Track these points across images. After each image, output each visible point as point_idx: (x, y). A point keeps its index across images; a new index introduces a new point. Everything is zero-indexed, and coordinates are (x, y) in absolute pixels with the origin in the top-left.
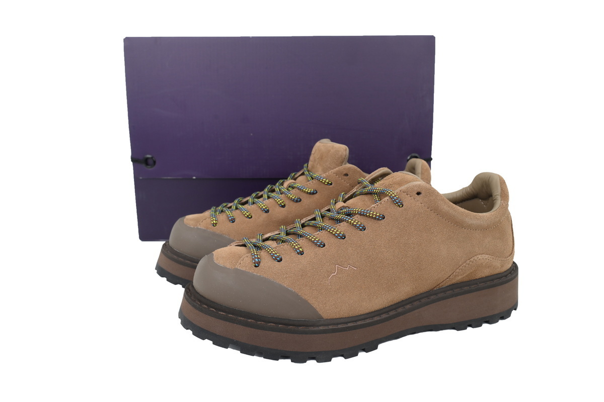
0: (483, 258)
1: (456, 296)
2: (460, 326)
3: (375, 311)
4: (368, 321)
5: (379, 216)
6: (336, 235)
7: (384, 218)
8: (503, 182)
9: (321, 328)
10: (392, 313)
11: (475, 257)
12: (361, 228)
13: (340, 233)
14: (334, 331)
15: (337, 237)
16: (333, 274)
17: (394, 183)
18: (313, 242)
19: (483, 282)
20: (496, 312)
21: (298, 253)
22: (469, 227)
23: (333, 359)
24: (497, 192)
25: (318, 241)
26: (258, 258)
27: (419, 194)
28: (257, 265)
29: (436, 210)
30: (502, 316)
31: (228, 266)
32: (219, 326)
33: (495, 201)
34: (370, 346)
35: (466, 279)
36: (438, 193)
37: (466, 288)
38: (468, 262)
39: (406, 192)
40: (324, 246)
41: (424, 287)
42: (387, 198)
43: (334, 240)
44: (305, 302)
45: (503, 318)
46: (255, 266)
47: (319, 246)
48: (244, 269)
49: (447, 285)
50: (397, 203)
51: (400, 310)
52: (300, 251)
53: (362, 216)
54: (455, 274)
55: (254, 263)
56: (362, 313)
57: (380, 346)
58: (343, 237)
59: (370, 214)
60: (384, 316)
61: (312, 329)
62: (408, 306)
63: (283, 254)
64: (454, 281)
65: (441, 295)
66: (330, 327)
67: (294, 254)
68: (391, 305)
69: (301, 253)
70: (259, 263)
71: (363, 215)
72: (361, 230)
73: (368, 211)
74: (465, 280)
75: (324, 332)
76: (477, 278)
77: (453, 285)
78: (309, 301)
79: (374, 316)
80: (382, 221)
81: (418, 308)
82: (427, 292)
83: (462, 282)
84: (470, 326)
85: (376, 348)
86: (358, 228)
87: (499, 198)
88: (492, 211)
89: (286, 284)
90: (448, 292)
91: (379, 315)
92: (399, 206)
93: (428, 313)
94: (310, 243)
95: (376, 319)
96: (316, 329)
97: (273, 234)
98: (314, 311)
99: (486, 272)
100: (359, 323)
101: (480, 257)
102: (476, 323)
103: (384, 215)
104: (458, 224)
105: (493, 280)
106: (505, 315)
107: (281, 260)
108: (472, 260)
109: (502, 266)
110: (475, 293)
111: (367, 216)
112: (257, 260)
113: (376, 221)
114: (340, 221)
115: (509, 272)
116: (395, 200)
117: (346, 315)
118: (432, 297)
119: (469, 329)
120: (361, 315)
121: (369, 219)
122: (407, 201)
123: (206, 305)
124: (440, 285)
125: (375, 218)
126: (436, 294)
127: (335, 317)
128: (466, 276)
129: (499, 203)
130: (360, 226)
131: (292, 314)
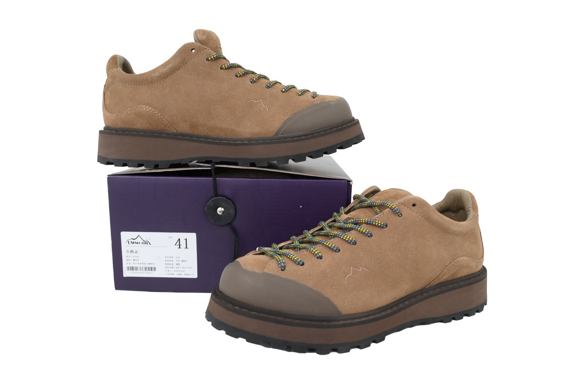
0: (464, 260)
1: (443, 293)
2: (445, 319)
3: (381, 307)
4: (377, 316)
5: (383, 224)
6: (349, 241)
7: (387, 226)
8: (473, 197)
9: (341, 322)
10: (395, 309)
11: (458, 259)
12: (369, 235)
13: (352, 240)
14: (352, 325)
15: (349, 243)
16: (349, 275)
17: (390, 197)
18: (330, 248)
19: (463, 281)
20: (473, 306)
21: (318, 258)
22: (453, 233)
23: (352, 350)
24: (469, 205)
25: (334, 247)
26: (284, 263)
27: (414, 205)
28: (283, 269)
29: (428, 219)
30: (477, 310)
31: (257, 271)
32: (252, 325)
33: (468, 213)
34: (379, 339)
35: (451, 278)
36: (429, 204)
37: (450, 286)
38: (453, 263)
39: (404, 204)
40: (339, 251)
41: (418, 286)
42: (388, 210)
43: (347, 245)
44: (328, 300)
45: (478, 311)
46: (282, 270)
47: (335, 251)
48: (272, 273)
49: (436, 283)
50: (397, 213)
51: (401, 305)
52: (320, 256)
53: (368, 225)
54: (442, 273)
55: (281, 267)
56: (372, 308)
57: (387, 337)
58: (355, 243)
59: (376, 223)
60: (389, 311)
61: (334, 323)
62: (407, 303)
63: (304, 259)
64: (441, 280)
65: (431, 292)
66: (349, 321)
67: (314, 259)
68: (394, 302)
69: (321, 258)
70: (284, 267)
71: (370, 224)
72: (369, 237)
73: (373, 220)
74: (449, 279)
75: (345, 325)
76: (458, 277)
77: (440, 283)
78: (331, 299)
79: (381, 312)
80: (386, 229)
81: (414, 304)
82: (420, 290)
83: (447, 281)
84: (454, 319)
85: (383, 339)
86: (367, 235)
87: (471, 209)
88: (468, 220)
89: (310, 284)
90: (436, 290)
91: (385, 310)
92: (399, 215)
93: (422, 308)
94: (327, 249)
95: (383, 313)
96: (337, 323)
97: (286, 244)
98: (335, 307)
99: (464, 272)
100: (370, 317)
101: (461, 258)
102: (458, 316)
103: (387, 224)
104: (445, 231)
105: (470, 279)
106: (479, 309)
107: (303, 264)
108: (455, 261)
109: (477, 267)
110: (457, 290)
111: (373, 225)
112: (282, 264)
113: (380, 229)
114: (350, 229)
115: (480, 272)
116: (395, 211)
117: (360, 311)
118: (425, 294)
119: (453, 321)
120: (371, 311)
121: (375, 227)
122: (405, 211)
123: (238, 306)
124: (431, 284)
125: (380, 227)
126: (427, 292)
127: (352, 313)
128: (451, 275)
129: (471, 214)
130: (368, 233)
131: (316, 311)
